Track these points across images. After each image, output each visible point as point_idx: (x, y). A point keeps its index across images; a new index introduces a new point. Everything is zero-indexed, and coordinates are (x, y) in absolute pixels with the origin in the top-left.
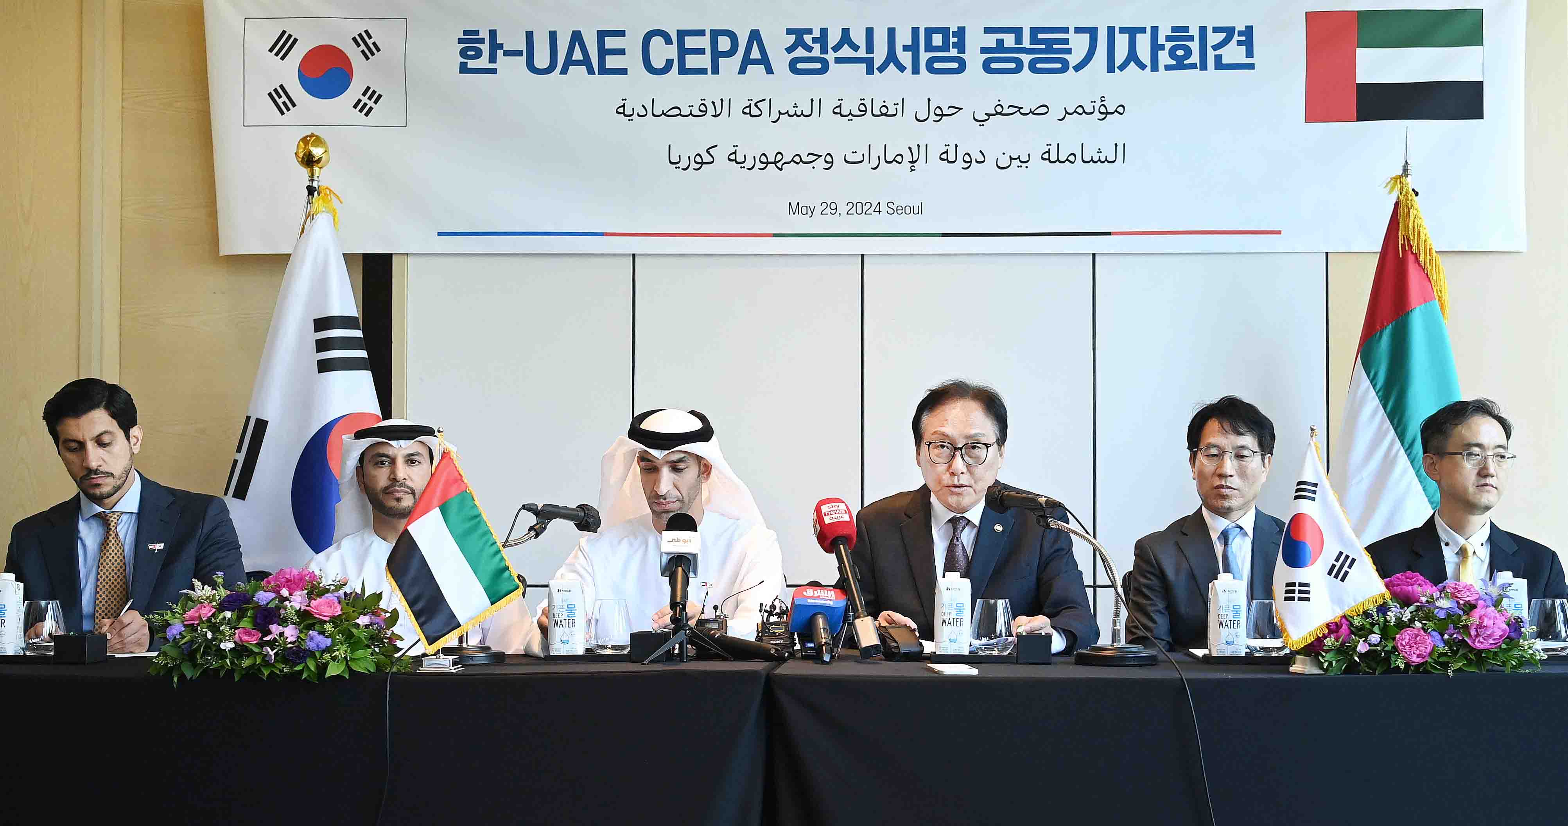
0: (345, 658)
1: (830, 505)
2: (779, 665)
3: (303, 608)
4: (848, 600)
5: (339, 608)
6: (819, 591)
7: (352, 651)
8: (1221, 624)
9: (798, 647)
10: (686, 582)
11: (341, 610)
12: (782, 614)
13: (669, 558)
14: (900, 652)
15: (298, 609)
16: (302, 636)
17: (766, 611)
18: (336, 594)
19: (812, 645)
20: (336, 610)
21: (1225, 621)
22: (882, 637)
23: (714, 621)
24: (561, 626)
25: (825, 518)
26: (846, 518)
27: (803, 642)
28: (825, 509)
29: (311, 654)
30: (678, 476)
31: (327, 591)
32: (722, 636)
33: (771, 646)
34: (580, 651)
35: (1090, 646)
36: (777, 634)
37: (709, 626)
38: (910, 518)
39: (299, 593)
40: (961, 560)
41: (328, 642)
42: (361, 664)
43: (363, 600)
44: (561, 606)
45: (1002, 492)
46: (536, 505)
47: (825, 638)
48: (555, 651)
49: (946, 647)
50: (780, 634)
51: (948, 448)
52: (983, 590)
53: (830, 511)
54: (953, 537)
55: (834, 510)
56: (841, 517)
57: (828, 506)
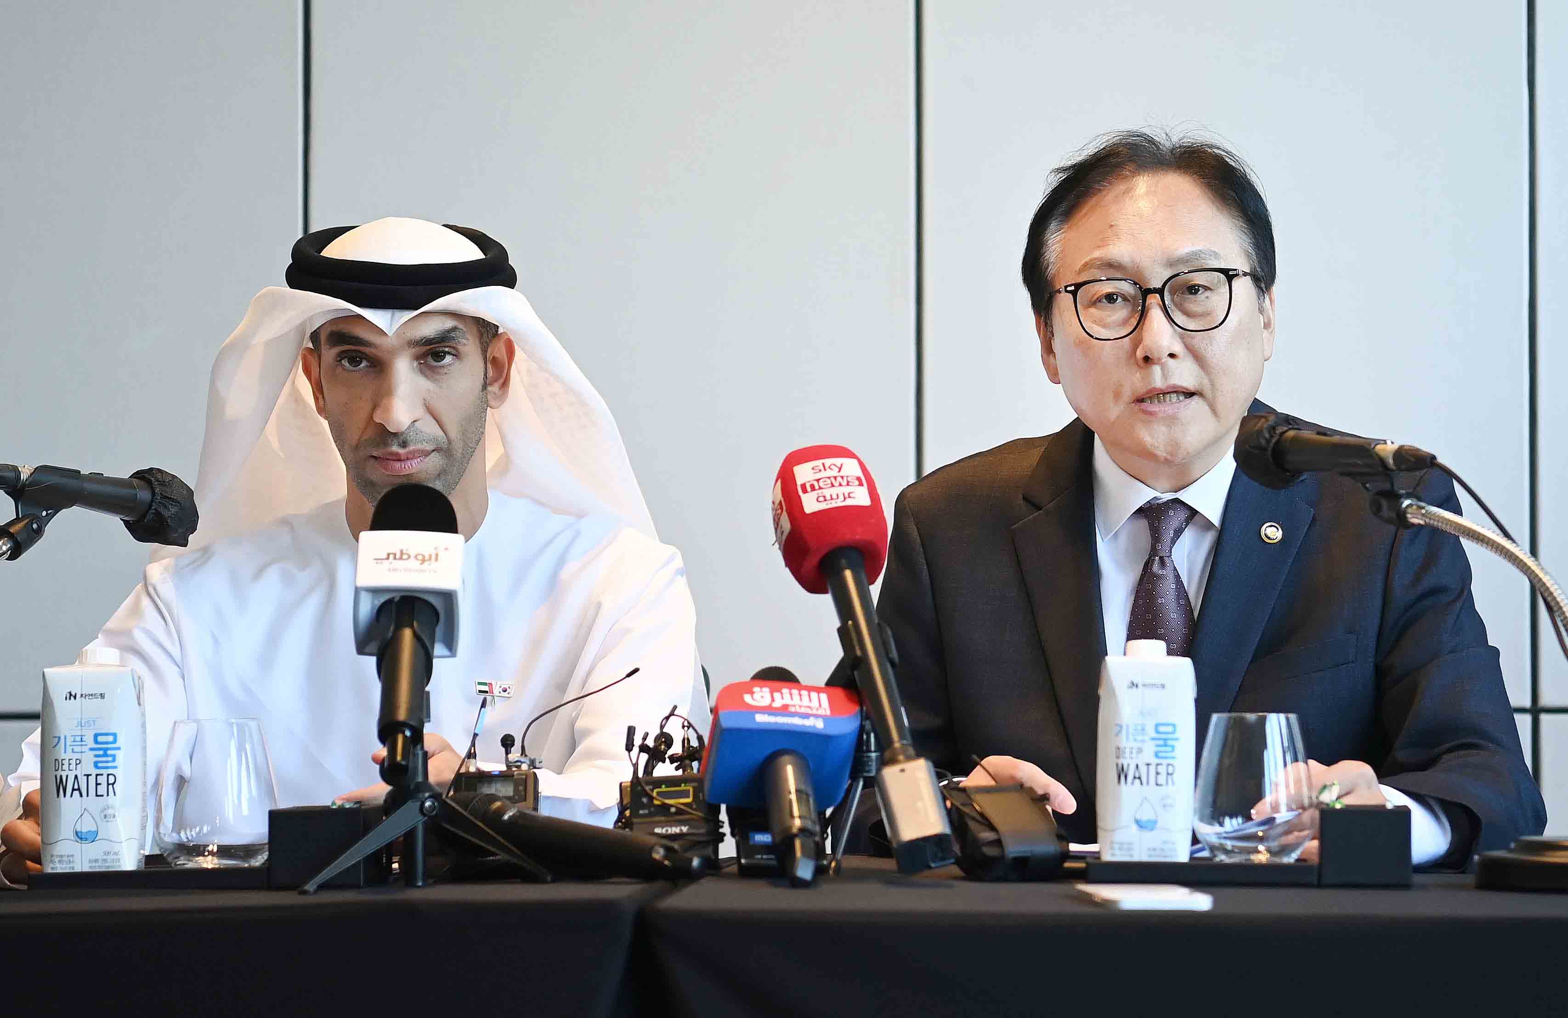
1: (818, 463)
2: (675, 889)
4: (865, 717)
6: (785, 691)
9: (728, 849)
12: (688, 757)
13: (378, 604)
14: (1003, 857)
17: (643, 748)
19: (768, 840)
22: (955, 817)
23: (503, 777)
24: (76, 793)
25: (805, 498)
26: (862, 498)
27: (740, 831)
28: (803, 473)
32: (521, 815)
33: (654, 840)
34: (129, 862)
35: (1516, 840)
36: (673, 810)
37: (488, 790)
38: (1039, 508)
40: (1173, 615)
44: (78, 739)
45: (1280, 430)
46: (15, 469)
47: (800, 817)
48: (51, 865)
49: (1128, 844)
50: (680, 812)
51: (1125, 299)
52: (1235, 684)
53: (818, 480)
54: (1150, 558)
55: (829, 478)
56: (846, 495)
57: (813, 469)
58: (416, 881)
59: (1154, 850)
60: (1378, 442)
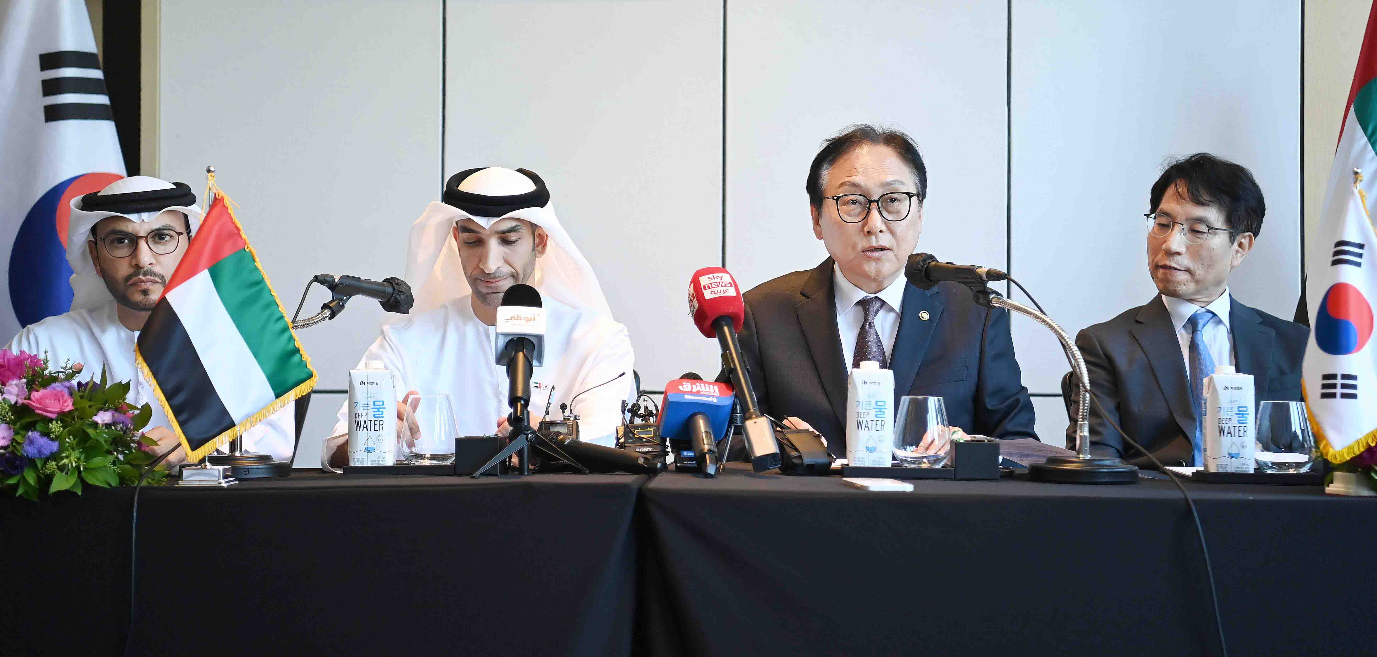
0: (78, 468)
1: (711, 275)
2: (650, 479)
3: (20, 401)
4: (736, 397)
5: (70, 402)
6: (698, 384)
7: (87, 458)
8: (1221, 431)
9: (670, 459)
10: (529, 372)
11: (73, 405)
12: (647, 415)
13: (507, 340)
14: (802, 464)
15: (13, 403)
16: (19, 438)
17: (629, 411)
18: (67, 384)
19: (691, 454)
20: (66, 405)
21: (1227, 428)
22: (781, 444)
23: (562, 424)
24: (365, 428)
25: (705, 292)
26: (732, 292)
27: (677, 448)
28: (704, 280)
29: (31, 462)
30: (508, 249)
31: (53, 379)
33: (637, 454)
34: (389, 461)
36: (644, 440)
37: (558, 429)
38: (808, 298)
39: (15, 382)
41: (55, 446)
42: (100, 477)
43: (103, 392)
44: (366, 403)
45: (928, 261)
46: (332, 277)
47: (707, 444)
48: (354, 463)
49: (862, 458)
50: (648, 441)
51: (860, 203)
52: (909, 384)
53: (711, 284)
54: (864, 324)
55: (716, 283)
56: (725, 291)
57: (708, 278)
58: (524, 473)
59: (874, 461)
60: (978, 267)
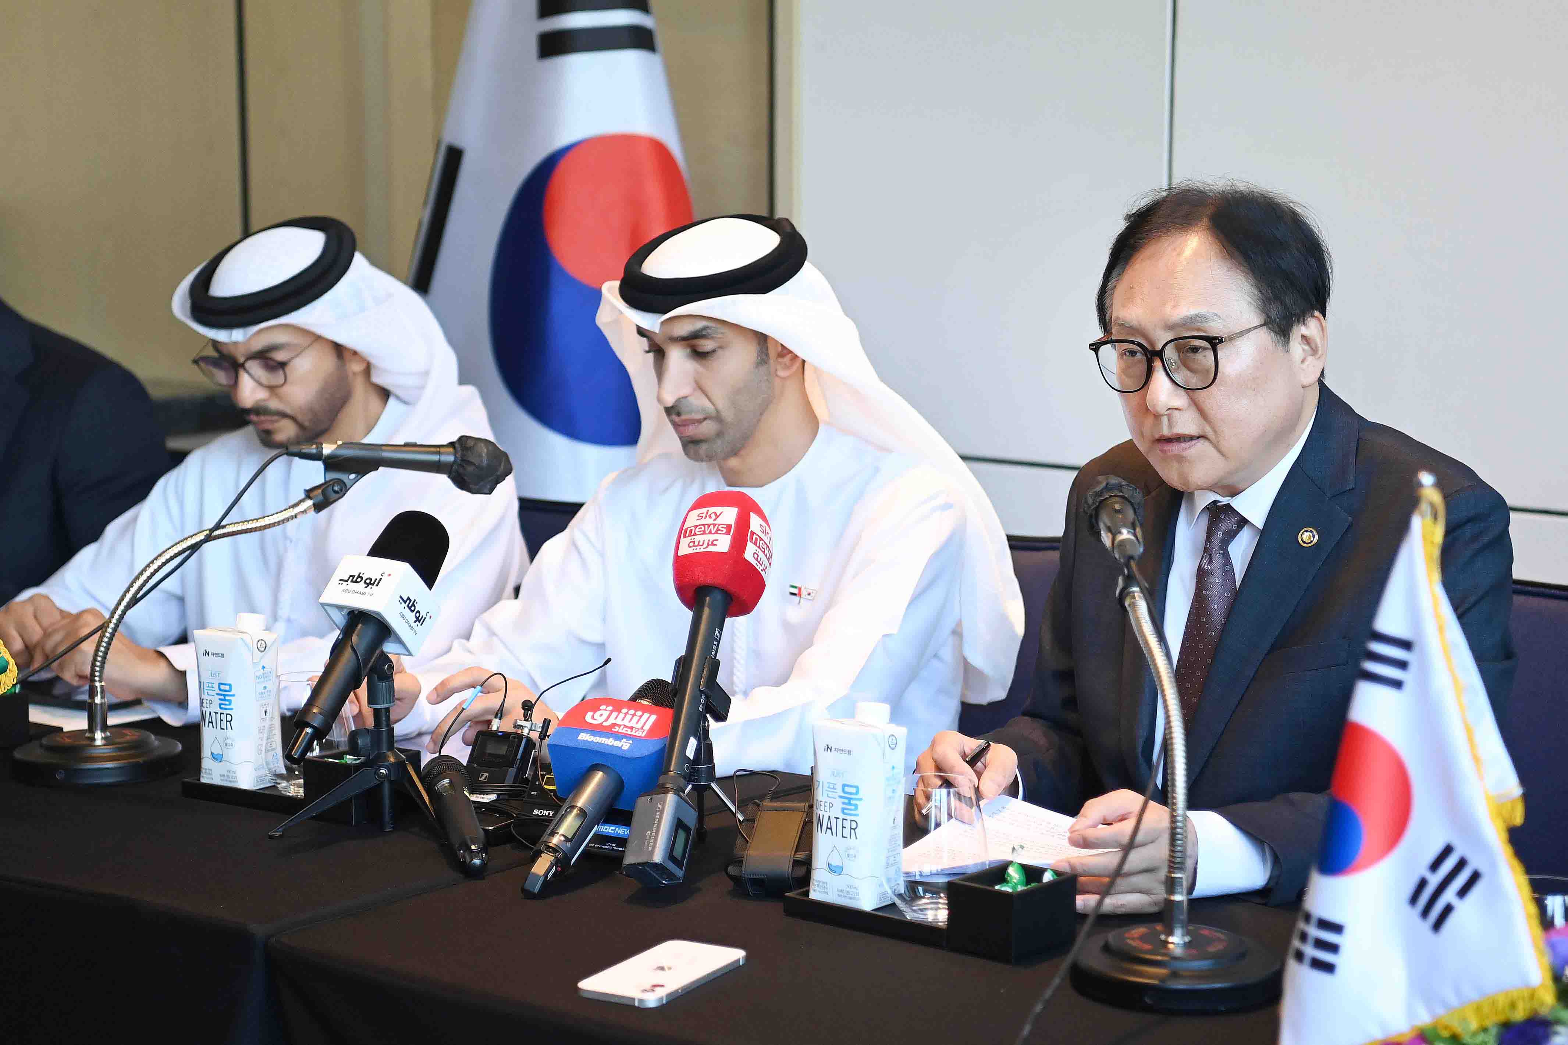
1: (705, 510)
6: (624, 710)
30: (703, 365)
34: (244, 779)
40: (1214, 606)
44: (210, 686)
49: (823, 883)
53: (696, 527)
54: (1203, 553)
55: (704, 525)
56: (713, 544)
57: (698, 516)
59: (842, 891)
